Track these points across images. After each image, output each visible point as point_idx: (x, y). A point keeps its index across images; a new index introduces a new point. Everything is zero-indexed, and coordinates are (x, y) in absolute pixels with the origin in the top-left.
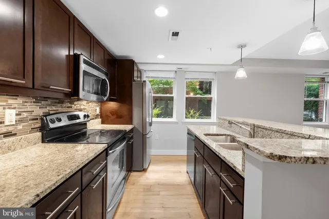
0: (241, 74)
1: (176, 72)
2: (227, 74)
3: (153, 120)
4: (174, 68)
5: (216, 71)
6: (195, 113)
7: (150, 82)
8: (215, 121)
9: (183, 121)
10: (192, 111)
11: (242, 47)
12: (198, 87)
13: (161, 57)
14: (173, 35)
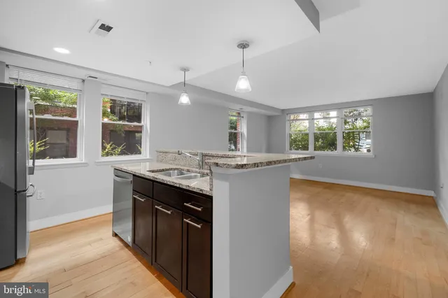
0: (184, 99)
1: (83, 81)
2: (166, 98)
3: (36, 164)
4: (83, 74)
5: (147, 91)
6: (115, 148)
7: (31, 90)
8: (148, 157)
9: (97, 161)
10: (108, 146)
11: (185, 70)
12: (109, 110)
13: (62, 51)
14: (100, 28)
